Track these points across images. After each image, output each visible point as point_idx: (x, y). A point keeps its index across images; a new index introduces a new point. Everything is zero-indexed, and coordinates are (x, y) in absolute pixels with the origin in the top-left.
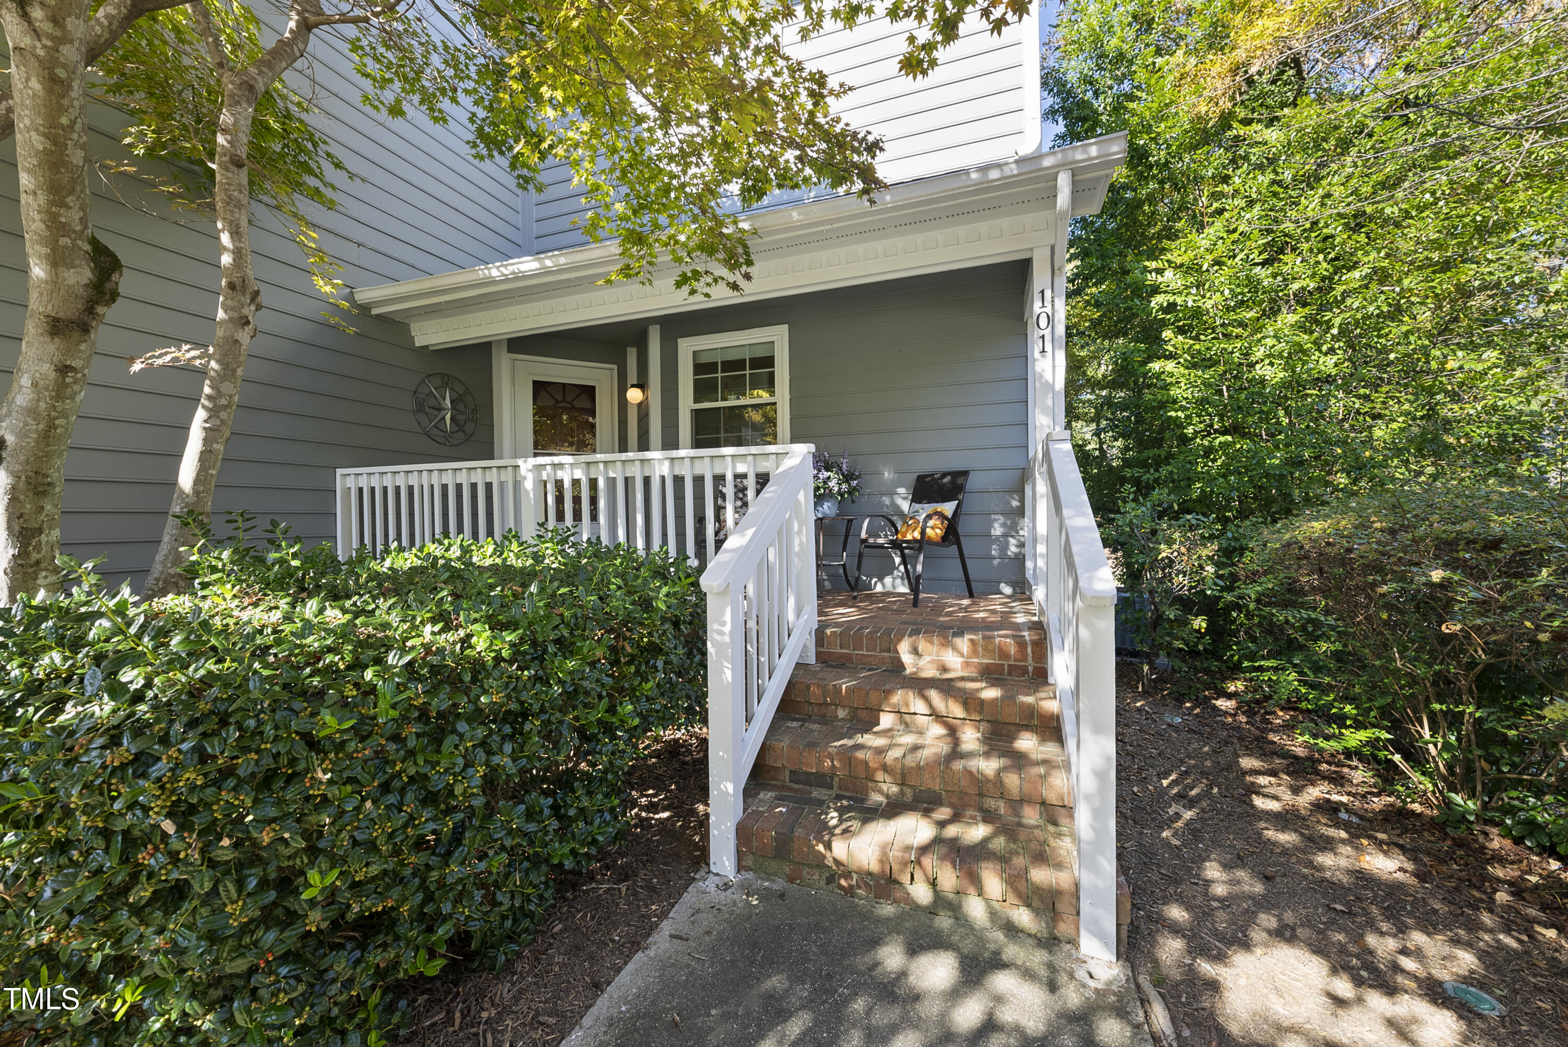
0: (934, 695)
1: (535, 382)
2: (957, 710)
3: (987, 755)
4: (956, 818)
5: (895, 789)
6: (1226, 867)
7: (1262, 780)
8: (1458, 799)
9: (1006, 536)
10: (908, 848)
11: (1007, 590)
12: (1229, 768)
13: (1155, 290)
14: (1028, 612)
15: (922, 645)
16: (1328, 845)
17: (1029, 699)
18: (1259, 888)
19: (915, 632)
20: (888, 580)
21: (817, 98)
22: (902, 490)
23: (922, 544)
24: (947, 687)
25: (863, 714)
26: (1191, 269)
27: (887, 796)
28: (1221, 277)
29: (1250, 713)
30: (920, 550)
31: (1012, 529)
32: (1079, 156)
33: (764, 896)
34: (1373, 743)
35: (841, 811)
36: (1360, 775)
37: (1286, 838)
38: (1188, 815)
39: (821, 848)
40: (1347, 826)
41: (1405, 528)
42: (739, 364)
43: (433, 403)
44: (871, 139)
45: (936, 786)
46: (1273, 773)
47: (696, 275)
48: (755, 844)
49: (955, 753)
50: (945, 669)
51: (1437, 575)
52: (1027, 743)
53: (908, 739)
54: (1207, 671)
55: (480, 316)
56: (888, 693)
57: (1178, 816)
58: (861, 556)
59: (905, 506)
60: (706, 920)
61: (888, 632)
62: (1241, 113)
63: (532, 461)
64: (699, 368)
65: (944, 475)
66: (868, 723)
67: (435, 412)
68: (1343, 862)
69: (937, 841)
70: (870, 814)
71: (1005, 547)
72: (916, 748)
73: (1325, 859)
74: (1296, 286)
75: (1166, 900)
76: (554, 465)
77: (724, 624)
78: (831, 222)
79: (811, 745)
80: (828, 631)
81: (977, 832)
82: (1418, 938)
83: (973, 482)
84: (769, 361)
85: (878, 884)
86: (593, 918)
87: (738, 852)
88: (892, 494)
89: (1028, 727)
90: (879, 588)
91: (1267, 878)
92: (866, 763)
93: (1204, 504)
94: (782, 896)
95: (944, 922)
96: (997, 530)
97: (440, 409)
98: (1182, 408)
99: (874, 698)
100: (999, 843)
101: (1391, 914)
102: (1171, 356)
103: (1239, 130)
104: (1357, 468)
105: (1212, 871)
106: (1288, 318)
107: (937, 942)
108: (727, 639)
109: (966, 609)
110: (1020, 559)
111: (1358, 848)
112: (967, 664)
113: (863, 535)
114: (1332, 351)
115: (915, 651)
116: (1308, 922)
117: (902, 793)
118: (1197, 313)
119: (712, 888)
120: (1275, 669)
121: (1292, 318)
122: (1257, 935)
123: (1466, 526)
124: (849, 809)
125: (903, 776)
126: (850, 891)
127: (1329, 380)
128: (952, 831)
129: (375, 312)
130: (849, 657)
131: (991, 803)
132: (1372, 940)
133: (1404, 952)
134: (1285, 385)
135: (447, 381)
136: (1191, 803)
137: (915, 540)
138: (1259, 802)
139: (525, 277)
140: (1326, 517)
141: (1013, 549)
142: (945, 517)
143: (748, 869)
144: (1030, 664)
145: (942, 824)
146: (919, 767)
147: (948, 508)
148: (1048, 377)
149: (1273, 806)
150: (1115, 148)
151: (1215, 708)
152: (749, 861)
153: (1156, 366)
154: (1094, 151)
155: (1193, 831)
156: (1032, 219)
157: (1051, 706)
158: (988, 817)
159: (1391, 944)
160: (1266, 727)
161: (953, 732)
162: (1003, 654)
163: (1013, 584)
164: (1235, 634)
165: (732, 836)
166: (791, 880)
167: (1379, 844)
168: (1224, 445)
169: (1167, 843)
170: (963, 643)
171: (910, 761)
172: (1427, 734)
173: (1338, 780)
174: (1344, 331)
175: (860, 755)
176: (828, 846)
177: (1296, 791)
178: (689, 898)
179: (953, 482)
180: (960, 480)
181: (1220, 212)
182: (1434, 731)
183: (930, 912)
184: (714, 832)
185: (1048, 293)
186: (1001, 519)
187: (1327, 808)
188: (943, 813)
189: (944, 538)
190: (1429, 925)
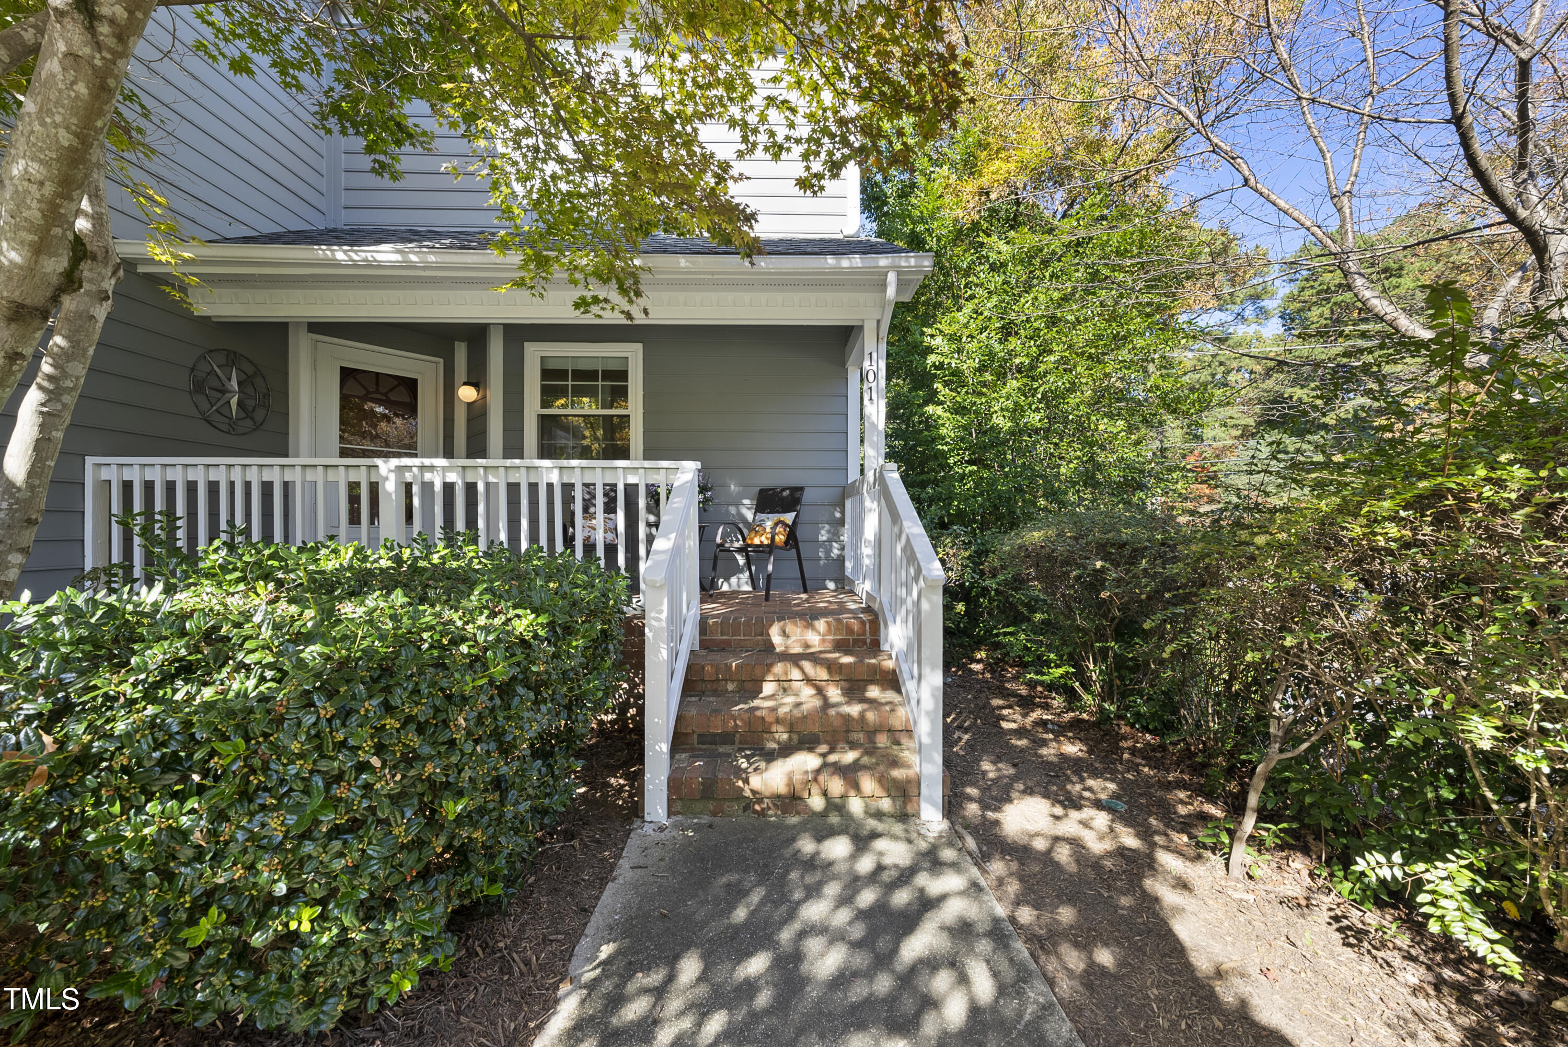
0: (807, 665)
1: (343, 370)
2: (823, 674)
3: (848, 703)
4: (832, 750)
5: (785, 736)
6: (994, 763)
7: (1005, 712)
8: (1106, 706)
9: (830, 541)
10: (806, 772)
11: (831, 585)
12: (984, 707)
13: (930, 350)
14: (855, 601)
15: (790, 628)
16: (1044, 743)
17: (873, 661)
18: (1012, 771)
19: (781, 619)
20: (734, 580)
21: (720, 179)
22: (747, 502)
23: (771, 547)
24: (814, 658)
25: (748, 686)
26: (953, 338)
27: (779, 743)
28: (973, 346)
29: (992, 672)
30: (770, 553)
31: (835, 536)
32: (903, 264)
33: (697, 828)
34: (1066, 675)
35: (747, 758)
36: (1058, 702)
37: (1023, 743)
38: (966, 737)
39: (740, 783)
40: (1052, 732)
41: (1082, 537)
42: (591, 375)
43: (215, 383)
44: (748, 211)
45: (816, 729)
46: (1010, 707)
47: (596, 300)
48: (684, 790)
49: (827, 704)
50: (807, 646)
51: (1099, 564)
52: (874, 692)
53: (790, 700)
54: (961, 646)
55: (298, 293)
56: (769, 667)
57: (960, 739)
58: (716, 558)
59: (749, 515)
60: (656, 853)
61: (760, 620)
62: (985, 225)
63: (394, 462)
64: (547, 374)
65: (784, 489)
66: (756, 692)
67: (219, 395)
68: (1052, 751)
69: (825, 765)
70: (770, 757)
71: (828, 551)
72: (798, 705)
73: (1044, 751)
74: (1017, 361)
75: (964, 785)
76: (422, 468)
77: (661, 612)
78: (713, 274)
79: (716, 711)
80: (711, 621)
81: (849, 757)
82: (1091, 782)
83: (808, 496)
84: (623, 375)
85: (784, 804)
86: (558, 868)
87: (669, 800)
88: (738, 504)
89: (872, 682)
90: (725, 588)
91: (1015, 765)
92: (763, 718)
93: (960, 517)
94: (711, 826)
95: (834, 819)
96: (823, 536)
97: (223, 391)
98: (946, 444)
99: (758, 672)
100: (865, 760)
101: (1077, 772)
102: (941, 403)
103: (983, 238)
104: (1053, 495)
105: (986, 766)
106: (1014, 383)
107: (831, 832)
108: (664, 624)
109: (807, 601)
110: (841, 560)
111: (1059, 742)
112: (823, 641)
113: (718, 540)
114: (1037, 410)
115: (784, 634)
116: (1038, 784)
117: (790, 738)
118: (956, 373)
119: (651, 832)
120: (1011, 634)
121: (1015, 384)
122: (1014, 795)
123: (1110, 535)
124: (753, 756)
125: (792, 725)
126: (763, 813)
127: (1037, 431)
128: (832, 758)
129: (141, 269)
130: (728, 643)
131: (855, 736)
132: (1069, 787)
133: (1085, 789)
134: (1012, 433)
135: (232, 359)
136: (966, 731)
137: (762, 545)
138: (1005, 725)
139: (379, 267)
140: (1040, 529)
141: (836, 552)
142: (786, 525)
143: (677, 813)
144: (868, 637)
145: (824, 755)
146: (804, 717)
147: (789, 518)
148: (874, 419)
149: (1013, 726)
150: (926, 263)
151: (971, 670)
152: (678, 806)
153: (930, 409)
154: (913, 262)
155: (970, 746)
156: (866, 298)
157: (890, 664)
158: (853, 746)
159: (1078, 787)
160: (1002, 679)
161: (820, 691)
162: (850, 630)
163: (836, 581)
164: (981, 614)
165: (665, 788)
166: (714, 814)
167: (1069, 739)
168: (972, 473)
169: (957, 754)
170: (821, 624)
171: (796, 713)
172: (1091, 666)
173: (1046, 707)
174: (1044, 395)
175: (758, 713)
176: (746, 781)
177: (1025, 715)
178: (634, 841)
179: (791, 494)
180: (797, 495)
181: (972, 297)
182: (1095, 664)
183: (824, 814)
184: (648, 787)
185: (874, 355)
186: (827, 527)
187: (1043, 723)
188: (823, 748)
189: (786, 543)
190: (1095, 775)
